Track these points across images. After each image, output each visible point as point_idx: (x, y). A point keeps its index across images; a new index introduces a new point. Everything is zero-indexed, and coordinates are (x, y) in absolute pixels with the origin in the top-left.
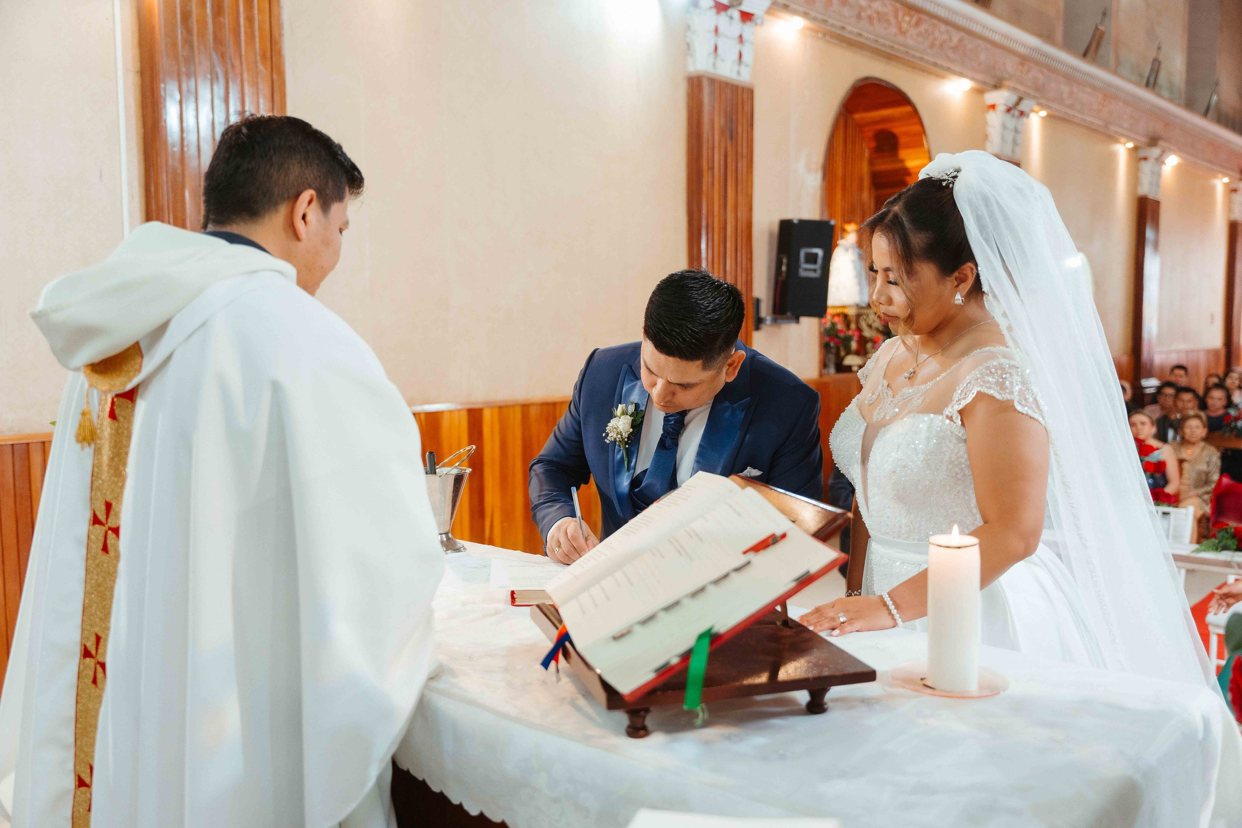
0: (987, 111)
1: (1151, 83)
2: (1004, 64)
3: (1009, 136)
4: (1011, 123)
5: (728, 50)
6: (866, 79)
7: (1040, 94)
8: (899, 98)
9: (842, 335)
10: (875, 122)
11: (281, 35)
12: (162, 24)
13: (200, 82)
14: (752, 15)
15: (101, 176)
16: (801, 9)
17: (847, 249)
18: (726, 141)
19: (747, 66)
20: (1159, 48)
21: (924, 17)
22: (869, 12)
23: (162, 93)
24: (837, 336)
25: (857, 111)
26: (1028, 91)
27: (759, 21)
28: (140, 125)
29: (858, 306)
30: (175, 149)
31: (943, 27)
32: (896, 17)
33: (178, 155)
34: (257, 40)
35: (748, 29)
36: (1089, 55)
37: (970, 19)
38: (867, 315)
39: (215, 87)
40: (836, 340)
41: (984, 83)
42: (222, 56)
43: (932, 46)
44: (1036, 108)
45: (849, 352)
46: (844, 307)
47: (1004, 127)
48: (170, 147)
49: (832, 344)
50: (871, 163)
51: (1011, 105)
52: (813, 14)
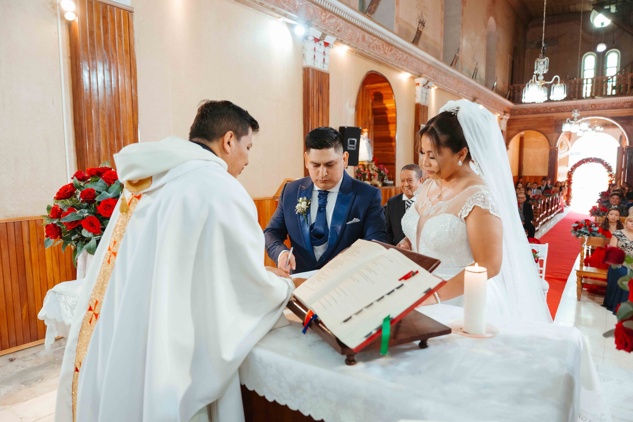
0: (416, 86)
1: (474, 77)
2: (422, 68)
3: (424, 96)
4: (425, 91)
5: (320, 58)
6: (372, 71)
7: (435, 79)
8: (384, 80)
9: (362, 173)
10: (374, 89)
11: (134, 43)
12: (81, 36)
13: (98, 62)
14: (329, 44)
15: (53, 103)
16: (347, 42)
17: (364, 139)
18: (319, 95)
19: (327, 64)
20: (477, 64)
21: (393, 48)
22: (373, 45)
23: (81, 67)
24: (361, 173)
25: (367, 84)
26: (431, 78)
27: (331, 46)
28: (71, 80)
29: (368, 161)
30: (87, 92)
31: (400, 52)
32: (383, 47)
33: (89, 94)
34: (123, 45)
35: (327, 49)
36: (453, 65)
37: (410, 49)
38: (372, 165)
39: (105, 65)
40: (360, 175)
41: (415, 75)
42: (108, 52)
43: (396, 59)
44: (433, 85)
45: (365, 180)
46: (363, 162)
47: (422, 92)
48: (85, 91)
49: (359, 177)
50: (372, 105)
51: (425, 84)
52: (352, 44)
